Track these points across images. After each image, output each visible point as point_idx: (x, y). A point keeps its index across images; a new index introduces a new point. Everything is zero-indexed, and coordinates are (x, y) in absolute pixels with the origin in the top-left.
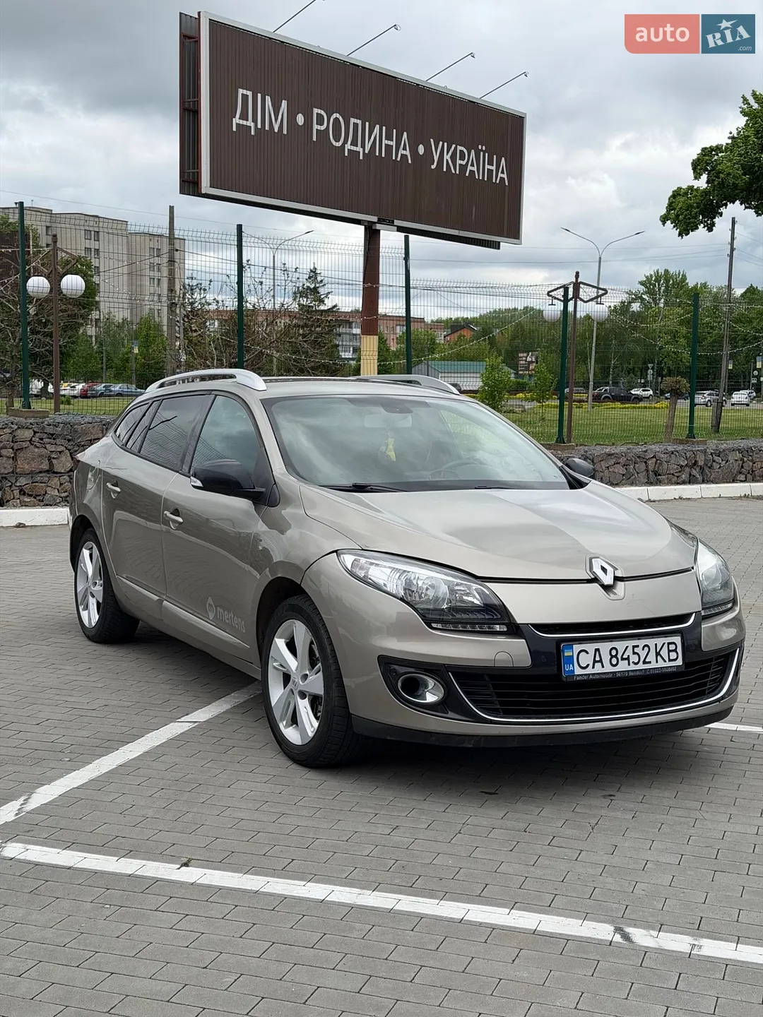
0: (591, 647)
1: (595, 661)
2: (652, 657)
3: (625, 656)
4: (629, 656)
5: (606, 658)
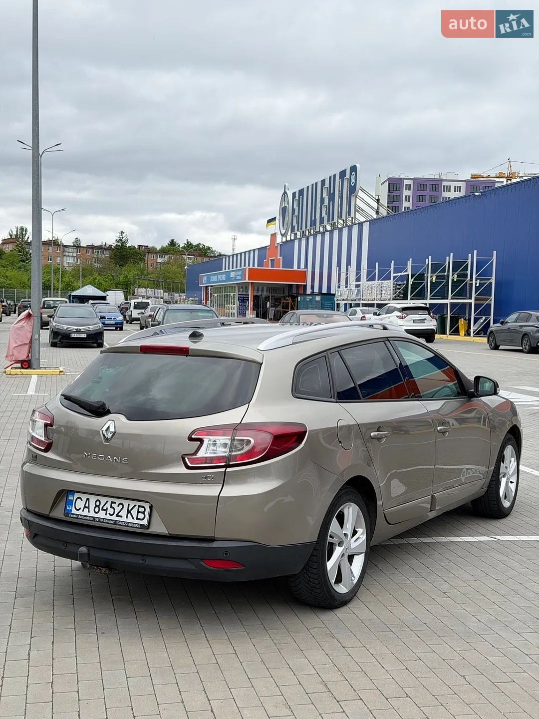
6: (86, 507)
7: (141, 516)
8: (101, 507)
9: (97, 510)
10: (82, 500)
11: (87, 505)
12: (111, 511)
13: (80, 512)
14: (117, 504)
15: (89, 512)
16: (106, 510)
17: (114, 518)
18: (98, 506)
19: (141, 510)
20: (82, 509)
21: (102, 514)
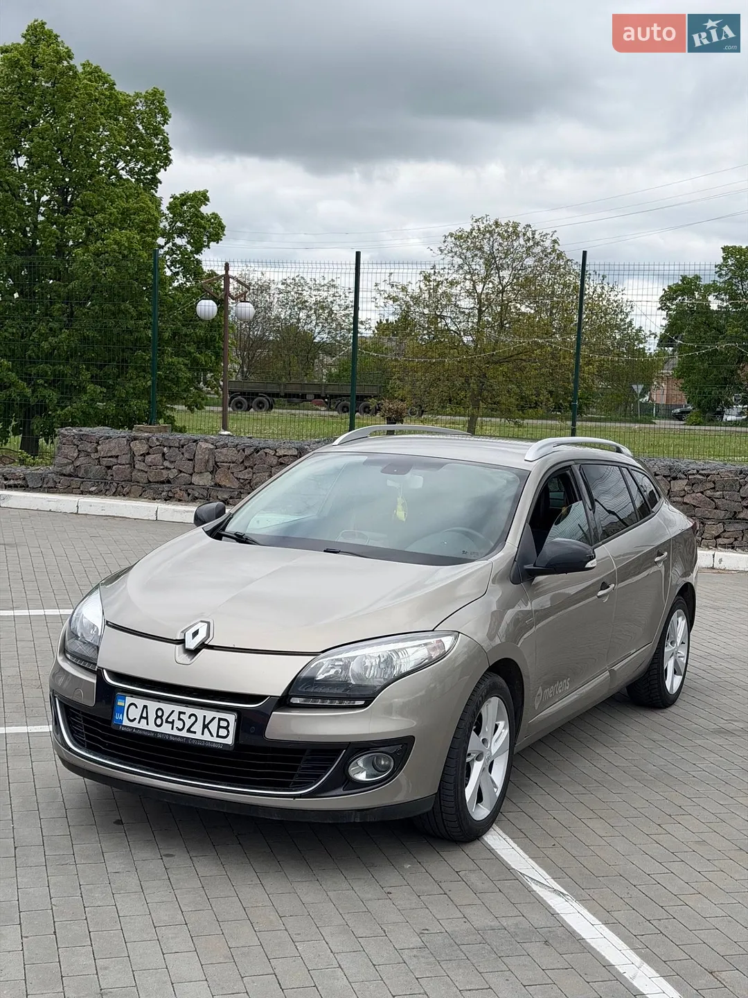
0: (141, 702)
1: (142, 717)
2: (198, 727)
3: (170, 720)
4: (173, 720)
5: (152, 717)
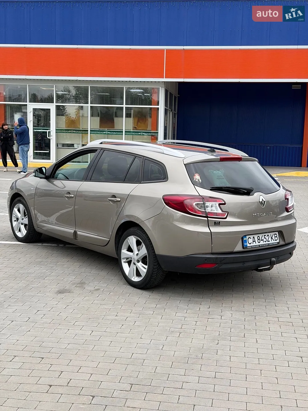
6: (254, 241)
7: (276, 238)
8: (260, 239)
9: (259, 241)
10: (251, 238)
11: (254, 240)
12: (265, 240)
13: (252, 245)
14: (266, 236)
15: (256, 243)
16: (263, 240)
17: (267, 243)
18: (259, 239)
19: (276, 235)
20: (252, 243)
21: (262, 243)
